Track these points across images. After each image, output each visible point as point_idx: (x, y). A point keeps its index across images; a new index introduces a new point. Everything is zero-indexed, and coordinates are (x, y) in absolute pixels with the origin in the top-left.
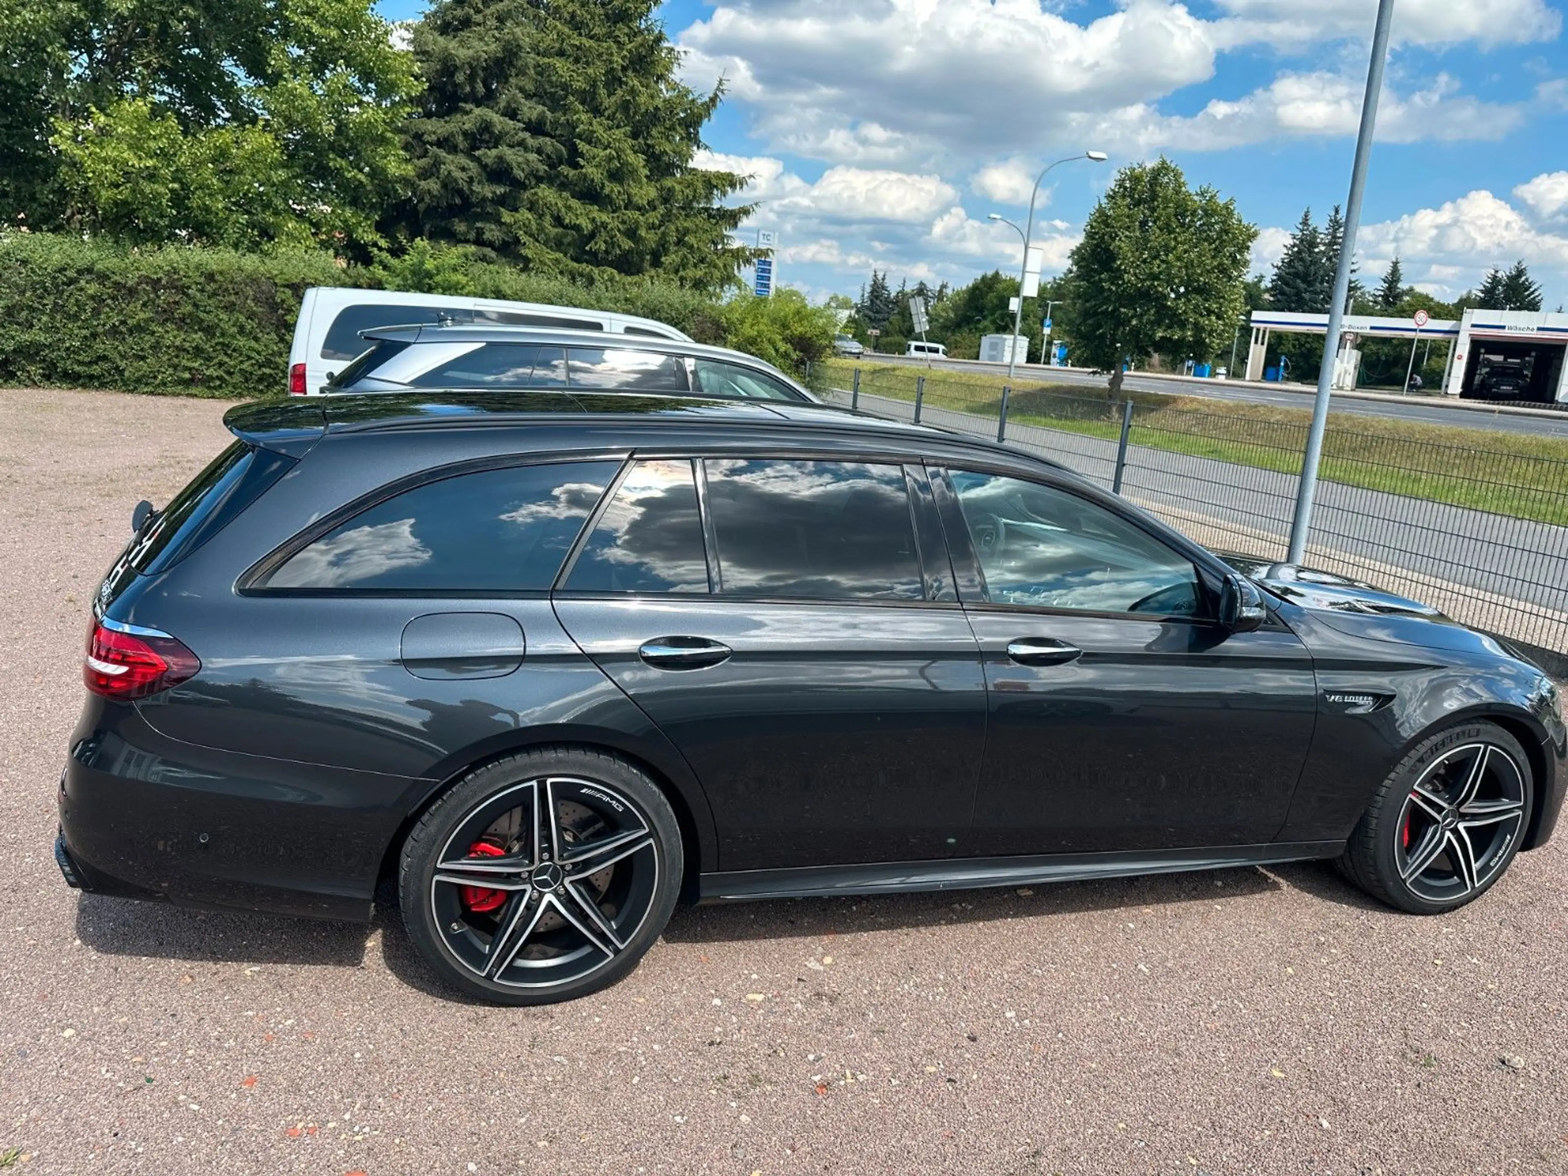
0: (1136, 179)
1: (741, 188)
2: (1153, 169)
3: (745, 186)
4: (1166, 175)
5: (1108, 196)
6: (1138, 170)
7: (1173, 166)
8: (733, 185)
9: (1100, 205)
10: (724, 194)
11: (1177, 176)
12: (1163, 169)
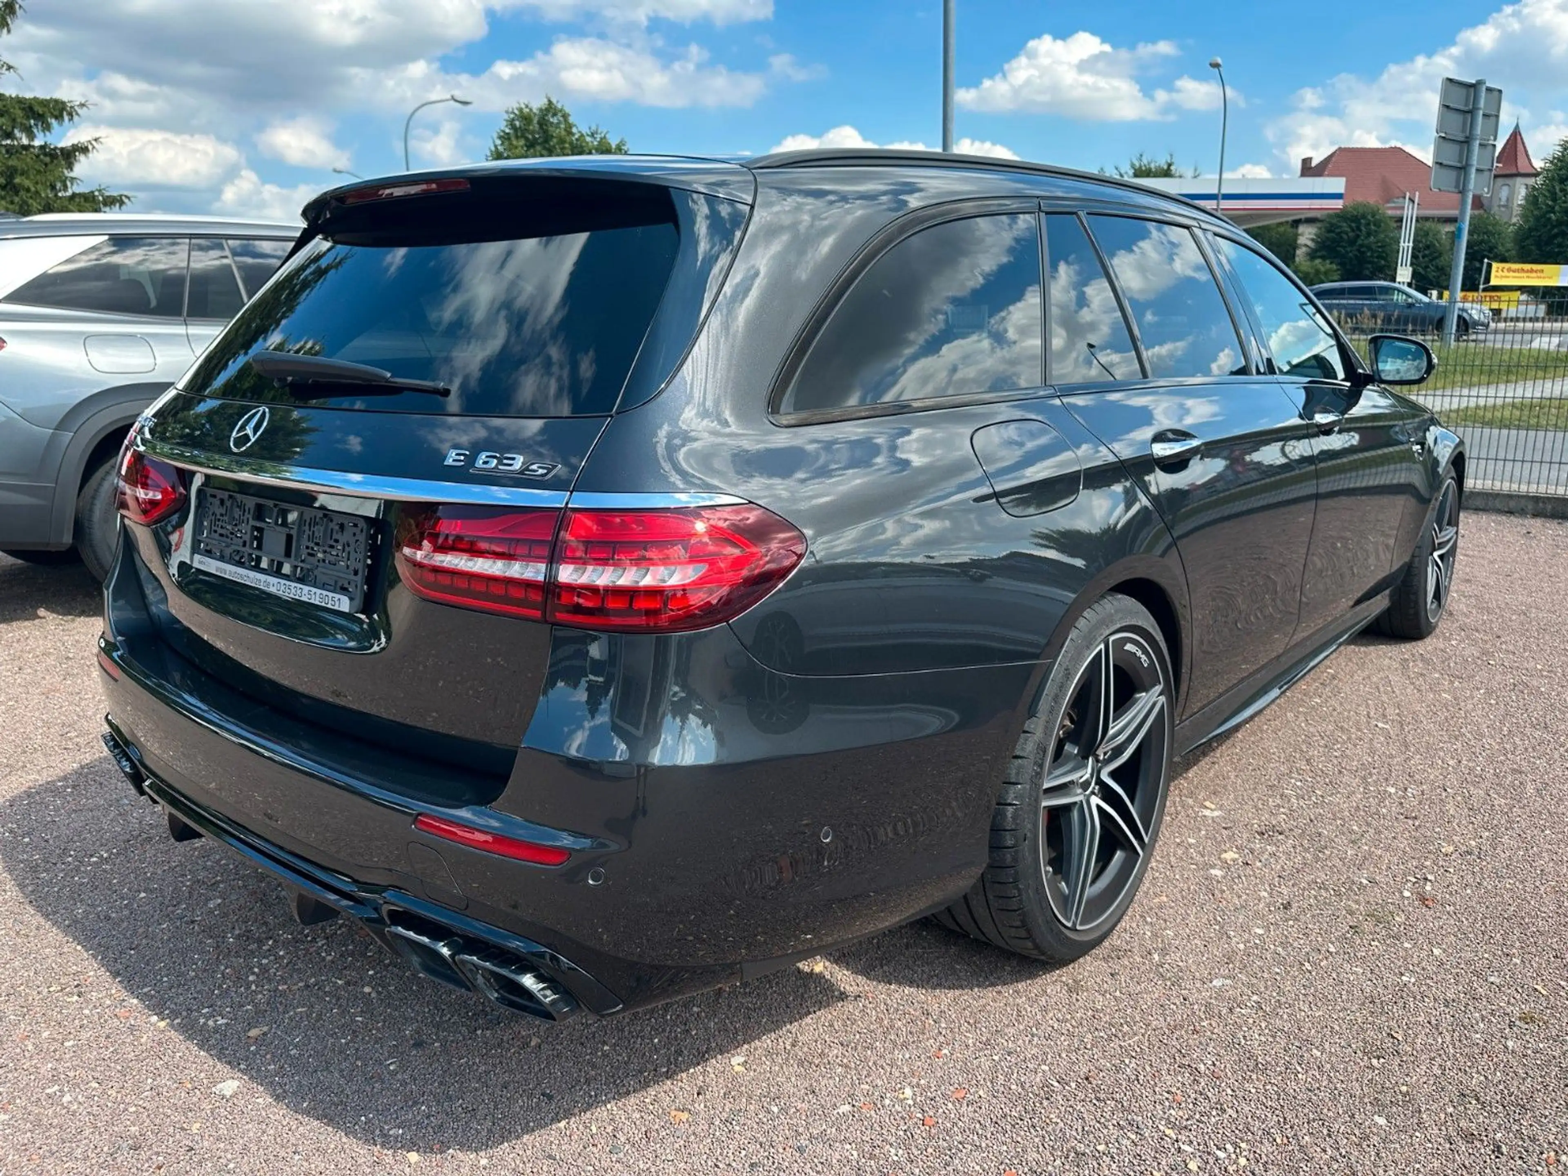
0: (526, 118)
1: (71, 119)
2: (541, 110)
3: (76, 118)
4: (555, 115)
5: (500, 137)
6: (526, 110)
7: (559, 106)
8: (59, 117)
9: (496, 146)
10: (47, 128)
11: (565, 116)
12: (550, 109)
